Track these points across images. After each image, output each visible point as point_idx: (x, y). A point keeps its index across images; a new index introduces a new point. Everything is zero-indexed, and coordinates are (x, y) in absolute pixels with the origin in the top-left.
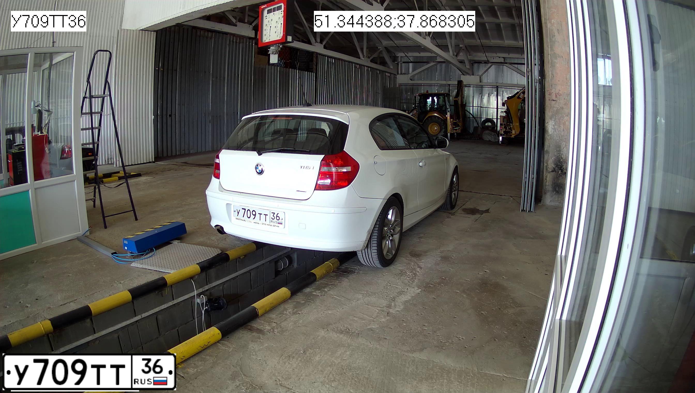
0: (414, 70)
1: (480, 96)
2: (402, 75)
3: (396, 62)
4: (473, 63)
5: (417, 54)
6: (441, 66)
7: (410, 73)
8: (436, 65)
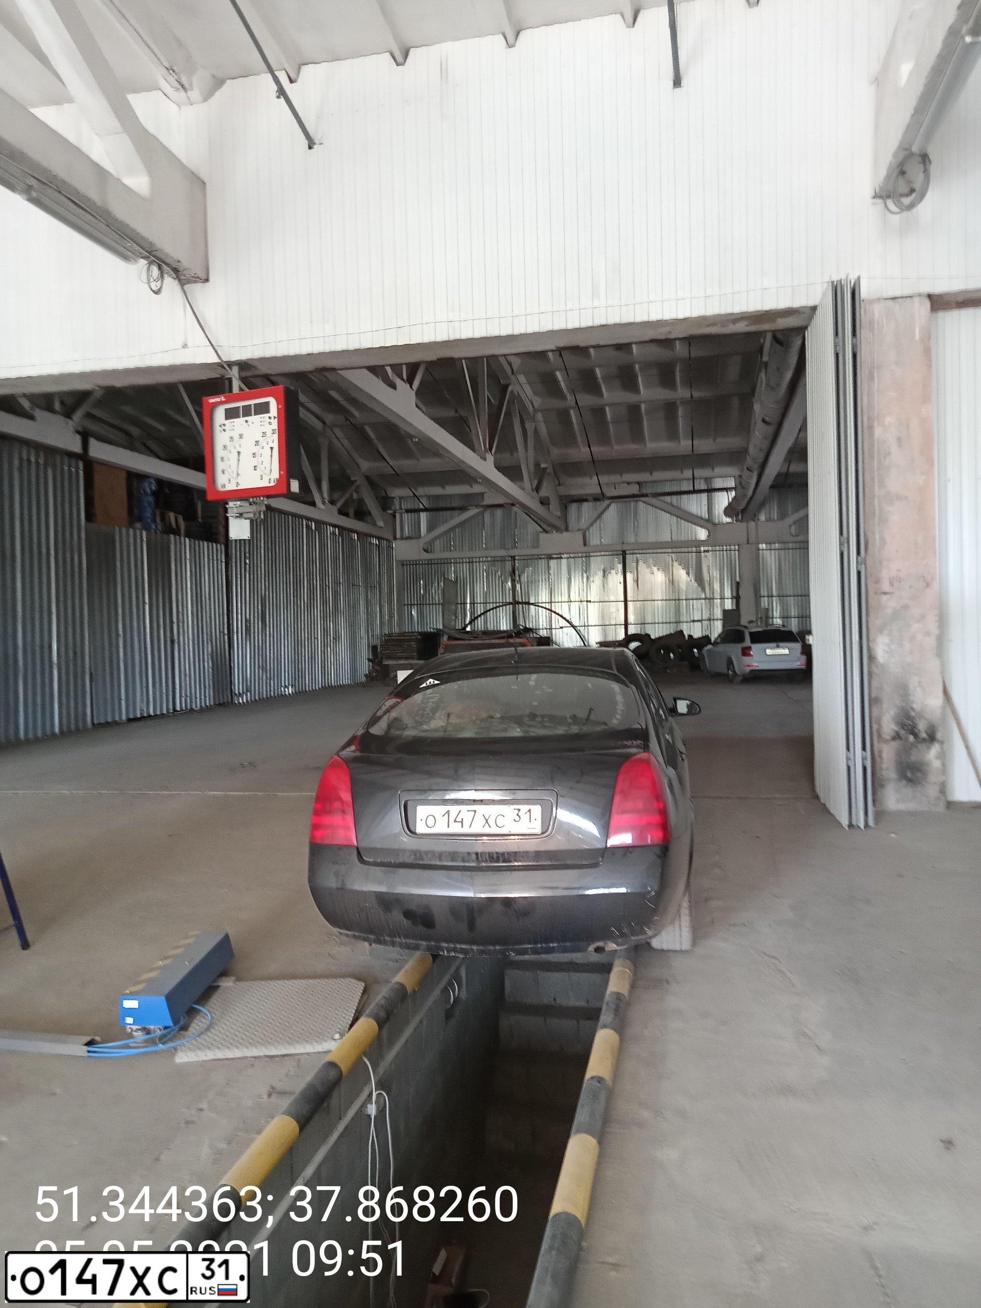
0: (431, 528)
1: (585, 575)
2: (404, 541)
3: (389, 512)
4: (567, 501)
5: (436, 491)
6: (493, 516)
7: (423, 533)
8: (482, 514)
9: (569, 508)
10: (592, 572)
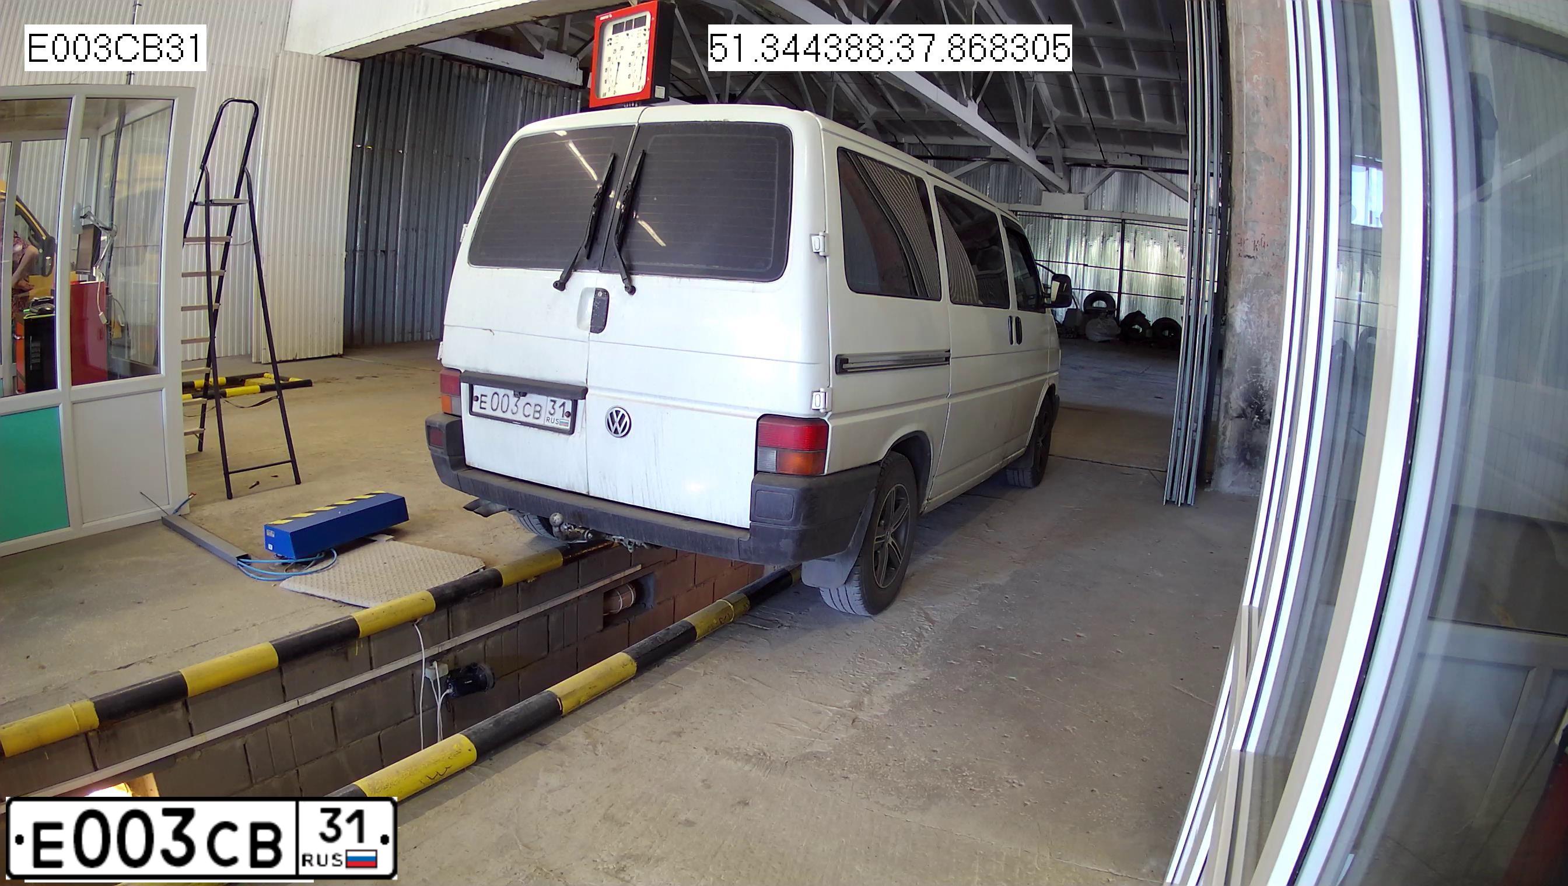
1: (1084, 239)
4: (1072, 165)
5: (945, 140)
6: (998, 168)
8: (987, 166)
9: (1073, 171)
10: (1091, 237)
